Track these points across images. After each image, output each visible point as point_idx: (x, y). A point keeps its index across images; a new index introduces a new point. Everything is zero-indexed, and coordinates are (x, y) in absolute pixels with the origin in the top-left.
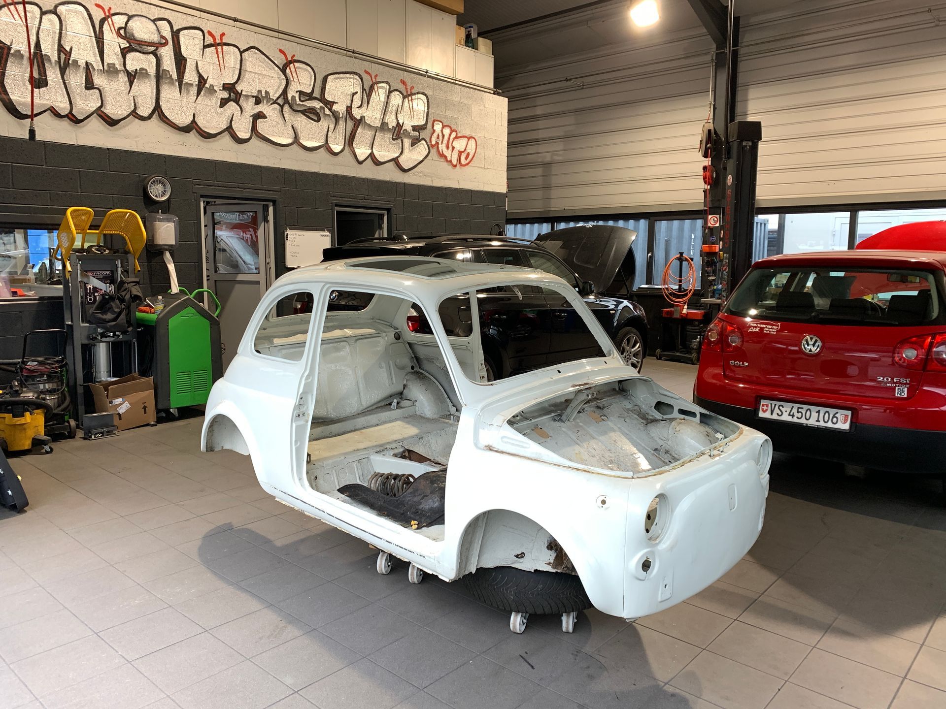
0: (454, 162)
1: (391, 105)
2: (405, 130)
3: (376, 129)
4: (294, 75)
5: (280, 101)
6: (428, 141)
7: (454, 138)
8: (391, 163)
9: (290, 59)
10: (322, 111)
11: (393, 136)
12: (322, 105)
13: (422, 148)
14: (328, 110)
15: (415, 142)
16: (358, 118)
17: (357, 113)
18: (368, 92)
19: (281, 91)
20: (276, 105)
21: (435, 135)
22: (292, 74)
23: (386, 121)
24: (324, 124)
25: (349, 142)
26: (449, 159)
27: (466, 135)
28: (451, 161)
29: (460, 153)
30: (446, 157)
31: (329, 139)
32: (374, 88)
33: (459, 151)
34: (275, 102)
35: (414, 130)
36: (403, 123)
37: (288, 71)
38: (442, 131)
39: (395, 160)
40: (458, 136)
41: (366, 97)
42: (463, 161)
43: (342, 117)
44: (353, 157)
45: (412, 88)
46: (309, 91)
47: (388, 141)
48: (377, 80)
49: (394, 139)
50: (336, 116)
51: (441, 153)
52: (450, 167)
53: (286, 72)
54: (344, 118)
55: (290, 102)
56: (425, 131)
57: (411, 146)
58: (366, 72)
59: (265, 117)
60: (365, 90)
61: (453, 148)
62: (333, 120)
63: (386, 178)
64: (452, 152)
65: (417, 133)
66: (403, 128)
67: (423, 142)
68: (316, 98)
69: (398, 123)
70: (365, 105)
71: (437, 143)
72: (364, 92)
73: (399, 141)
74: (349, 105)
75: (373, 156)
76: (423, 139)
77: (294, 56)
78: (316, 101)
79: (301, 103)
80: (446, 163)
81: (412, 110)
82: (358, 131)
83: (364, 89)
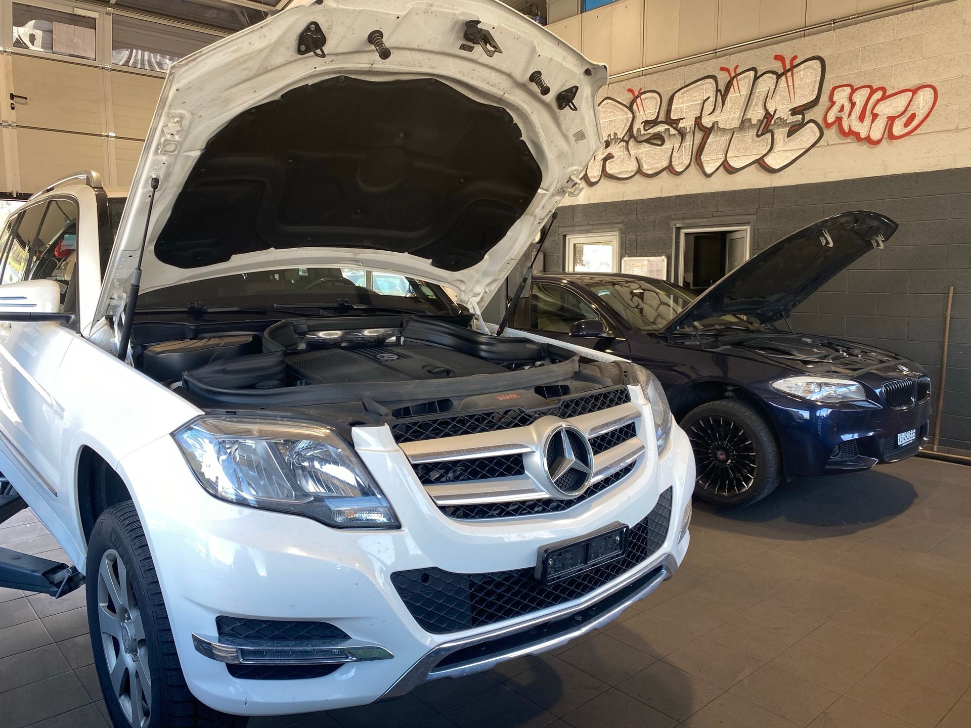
0: (876, 135)
1: (756, 94)
2: (780, 118)
3: (733, 131)
4: (641, 108)
5: (626, 139)
6: (820, 121)
7: (878, 101)
8: (753, 166)
9: (636, 94)
10: (667, 132)
11: (757, 132)
12: (667, 127)
13: (809, 134)
14: (672, 129)
15: (793, 130)
16: (709, 126)
17: (707, 121)
18: (723, 94)
19: (627, 128)
20: (623, 144)
21: (836, 108)
22: (638, 108)
23: (749, 115)
24: (668, 145)
25: (697, 155)
26: (863, 136)
27: (908, 88)
28: (868, 139)
29: (891, 120)
30: (857, 135)
31: (673, 160)
32: (732, 84)
33: (888, 118)
34: (622, 140)
35: (792, 115)
36: (776, 110)
37: (635, 107)
38: (850, 99)
39: (760, 163)
40: (887, 94)
41: (721, 99)
42: (898, 129)
43: (690, 132)
44: (701, 172)
45: (796, 57)
46: (653, 117)
47: (750, 141)
48: (737, 73)
49: (758, 136)
50: (682, 134)
51: (847, 130)
52: (865, 148)
53: (632, 109)
54: (691, 133)
55: (636, 135)
56: (816, 109)
57: (788, 136)
58: (722, 69)
59: (613, 157)
60: (720, 91)
61: (875, 116)
62: (679, 138)
63: (745, 187)
64: (873, 121)
65: (801, 116)
66: (776, 116)
67: (812, 125)
68: (661, 122)
69: (767, 113)
70: (719, 109)
71: (839, 120)
72: (719, 94)
73: (768, 135)
74: (699, 115)
75: (727, 166)
76: (812, 121)
77: (641, 89)
78: (661, 125)
79: (646, 132)
80: (856, 144)
81: (791, 89)
82: (708, 141)
83: (718, 90)
